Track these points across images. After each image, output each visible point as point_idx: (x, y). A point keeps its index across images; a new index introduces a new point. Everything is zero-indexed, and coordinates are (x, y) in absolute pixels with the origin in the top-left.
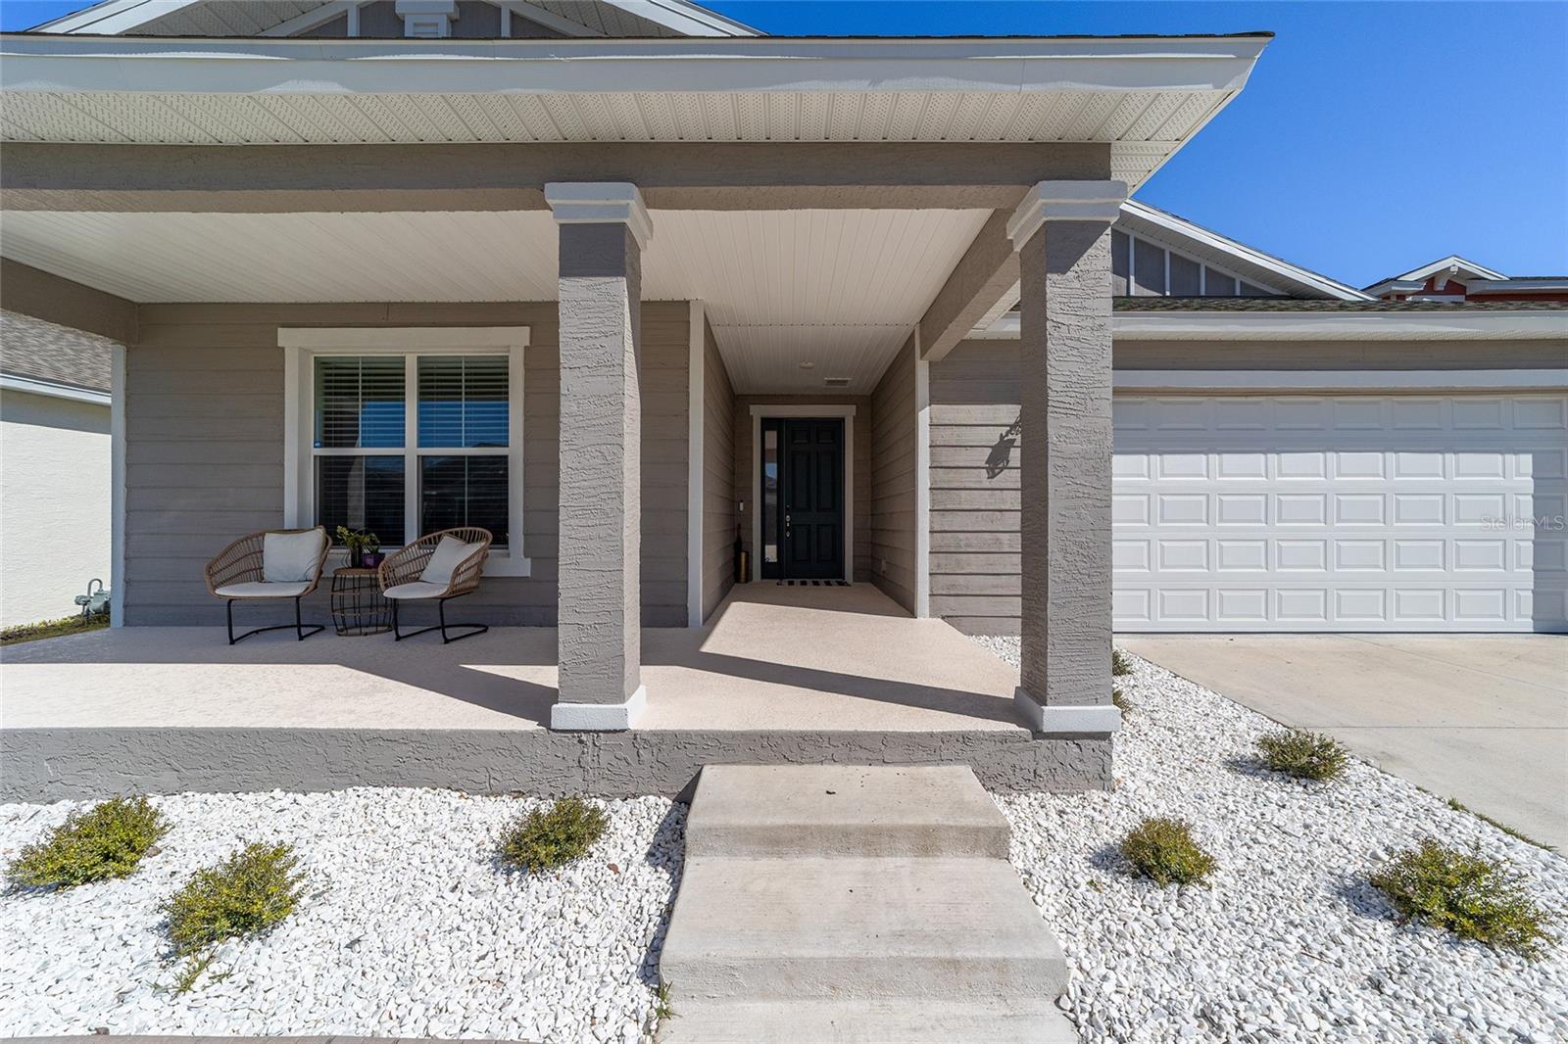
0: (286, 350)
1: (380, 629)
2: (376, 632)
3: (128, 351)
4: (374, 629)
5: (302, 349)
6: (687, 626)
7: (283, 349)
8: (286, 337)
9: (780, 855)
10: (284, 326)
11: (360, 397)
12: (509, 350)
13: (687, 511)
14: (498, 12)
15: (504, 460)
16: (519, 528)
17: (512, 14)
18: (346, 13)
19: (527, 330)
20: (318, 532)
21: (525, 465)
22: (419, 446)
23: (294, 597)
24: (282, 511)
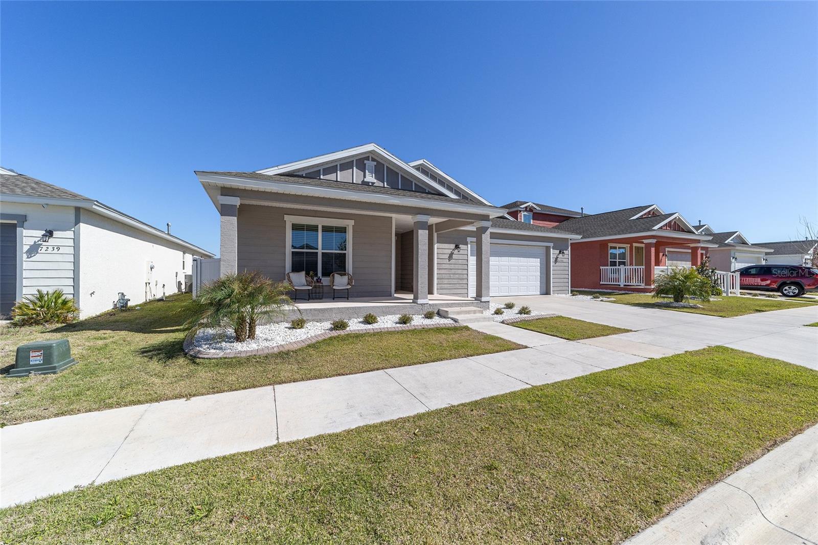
1: (317, 299)
5: (290, 220)
6: (391, 296)
7: (285, 221)
8: (286, 217)
10: (286, 214)
11: (305, 231)
12: (348, 225)
13: (391, 268)
14: (384, 165)
15: (345, 254)
16: (351, 272)
17: (387, 166)
18: (353, 161)
19: (353, 221)
20: (304, 273)
21: (353, 256)
22: (322, 249)
23: (309, 290)
24: (285, 267)
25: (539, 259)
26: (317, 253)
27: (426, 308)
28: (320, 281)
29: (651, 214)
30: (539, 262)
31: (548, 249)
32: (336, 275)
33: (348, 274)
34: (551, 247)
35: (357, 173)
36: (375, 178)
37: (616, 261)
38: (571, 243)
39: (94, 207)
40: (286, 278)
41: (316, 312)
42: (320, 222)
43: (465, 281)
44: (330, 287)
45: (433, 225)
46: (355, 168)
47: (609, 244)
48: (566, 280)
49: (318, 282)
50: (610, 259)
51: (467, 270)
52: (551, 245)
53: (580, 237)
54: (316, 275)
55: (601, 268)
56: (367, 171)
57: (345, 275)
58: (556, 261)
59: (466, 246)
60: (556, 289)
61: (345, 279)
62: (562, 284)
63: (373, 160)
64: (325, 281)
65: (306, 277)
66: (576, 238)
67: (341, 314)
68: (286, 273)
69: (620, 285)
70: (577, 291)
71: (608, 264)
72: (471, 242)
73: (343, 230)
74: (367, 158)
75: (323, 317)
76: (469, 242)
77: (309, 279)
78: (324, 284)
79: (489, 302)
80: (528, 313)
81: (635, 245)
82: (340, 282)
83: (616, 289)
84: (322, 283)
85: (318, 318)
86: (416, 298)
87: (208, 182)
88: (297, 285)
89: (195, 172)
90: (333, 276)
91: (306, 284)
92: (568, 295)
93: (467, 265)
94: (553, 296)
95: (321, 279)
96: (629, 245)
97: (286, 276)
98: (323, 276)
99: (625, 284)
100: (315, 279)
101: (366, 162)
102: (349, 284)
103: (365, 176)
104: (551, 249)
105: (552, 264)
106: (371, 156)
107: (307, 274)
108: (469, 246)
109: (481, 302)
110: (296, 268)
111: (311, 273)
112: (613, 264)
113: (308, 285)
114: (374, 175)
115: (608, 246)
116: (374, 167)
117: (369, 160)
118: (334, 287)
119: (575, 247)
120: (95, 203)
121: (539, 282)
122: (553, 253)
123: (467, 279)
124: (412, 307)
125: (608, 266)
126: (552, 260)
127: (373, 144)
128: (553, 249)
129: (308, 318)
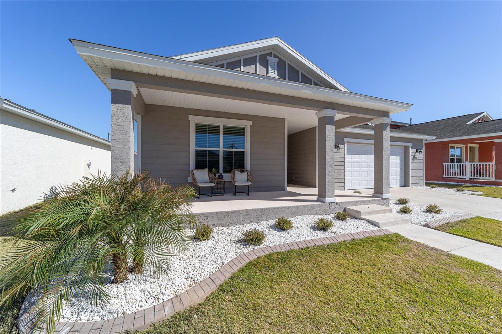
0: (191, 121)
1: (220, 195)
2: (219, 195)
3: (142, 117)
4: (218, 195)
5: (194, 120)
6: (284, 191)
7: (190, 121)
8: (191, 117)
9: (370, 215)
10: (190, 115)
11: (208, 133)
12: (246, 126)
13: (284, 165)
14: (285, 62)
15: (243, 152)
16: (249, 169)
17: (288, 64)
18: (256, 56)
19: (251, 121)
20: (207, 170)
21: (251, 154)
22: (223, 148)
23: (212, 186)
24: (189, 164)
25: (399, 157)
26: (219, 151)
27: (333, 207)
28: (222, 178)
29: (481, 120)
30: (399, 159)
31: (406, 149)
32: (236, 172)
33: (247, 171)
34: (410, 147)
35: (260, 69)
36: (277, 75)
37: (455, 159)
38: (425, 143)
39: (4, 106)
40: (191, 175)
41: (223, 216)
42: (221, 123)
43: (342, 176)
44: (232, 182)
45: (316, 127)
46: (258, 63)
47: (450, 144)
48: (421, 175)
49: (220, 178)
50: (451, 157)
51: (344, 166)
52: (410, 144)
53: (434, 138)
54: (218, 172)
55: (444, 164)
56: (269, 67)
57: (244, 171)
58: (414, 159)
59: (344, 146)
60: (414, 182)
61: (244, 176)
62: (418, 178)
63: (275, 56)
64: (227, 177)
65: (209, 173)
66: (431, 139)
67: (249, 216)
68: (191, 170)
69: (465, 179)
70: (435, 184)
71: (449, 161)
72: (347, 142)
73: (240, 132)
74: (270, 54)
75: (230, 221)
76: (346, 142)
77: (212, 175)
78: (225, 181)
79: (389, 199)
80: (438, 212)
81: (469, 145)
82: (241, 179)
83: (462, 182)
84: (224, 180)
85: (224, 222)
86: (322, 196)
87: (90, 56)
88: (201, 182)
89: (69, 39)
90: (234, 172)
91: (209, 181)
92: (423, 187)
93: (344, 162)
94: (411, 188)
95: (223, 176)
96: (465, 145)
97: (190, 173)
98: (224, 172)
99: (471, 177)
100: (217, 175)
101: (268, 58)
102: (248, 180)
103: (267, 73)
104: (410, 149)
105: (411, 161)
106: (273, 52)
107: (210, 171)
108: (346, 145)
109: (382, 199)
110: (200, 166)
111: (214, 170)
112: (452, 161)
113: (211, 182)
114: (276, 71)
115: (449, 146)
116: (276, 64)
117: (271, 56)
118: (236, 184)
119: (429, 146)
120: (5, 101)
121: (399, 176)
122: (412, 151)
123: (344, 174)
124: (320, 207)
125: (449, 162)
126: (411, 158)
127: (276, 38)
128: (411, 148)
129: (213, 223)
